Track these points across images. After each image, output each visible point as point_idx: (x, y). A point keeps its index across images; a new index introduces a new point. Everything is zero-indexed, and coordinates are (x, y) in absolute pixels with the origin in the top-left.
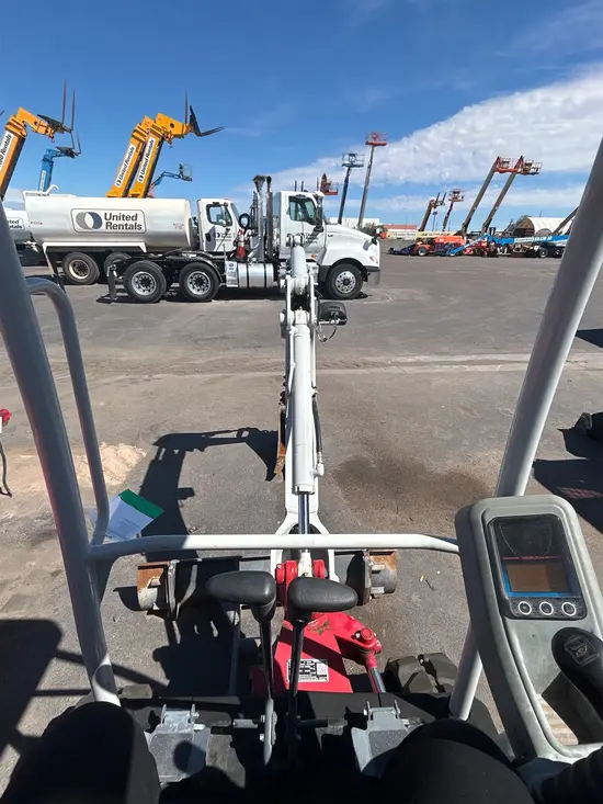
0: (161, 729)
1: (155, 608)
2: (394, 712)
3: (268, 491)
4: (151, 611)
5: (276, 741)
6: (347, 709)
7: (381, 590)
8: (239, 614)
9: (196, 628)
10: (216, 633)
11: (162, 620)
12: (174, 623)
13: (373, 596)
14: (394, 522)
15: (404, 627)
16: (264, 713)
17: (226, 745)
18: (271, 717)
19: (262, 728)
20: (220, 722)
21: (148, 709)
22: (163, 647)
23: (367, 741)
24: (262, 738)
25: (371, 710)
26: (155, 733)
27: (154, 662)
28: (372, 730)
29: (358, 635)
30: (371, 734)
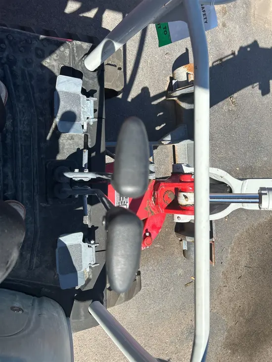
0: (84, 98)
1: (174, 82)
2: (93, 263)
3: (265, 159)
4: (172, 79)
5: (74, 180)
6: (97, 227)
7: (185, 247)
8: (169, 144)
9: (161, 114)
10: (158, 128)
11: (166, 88)
12: (164, 98)
13: (181, 240)
14: (237, 263)
15: (161, 261)
16: (90, 171)
17: (78, 145)
18: (87, 176)
19: (82, 170)
20: (90, 140)
21: (97, 88)
22: (149, 93)
23: (76, 242)
24: (77, 170)
25: (93, 246)
26: (81, 95)
27: (141, 88)
28: (82, 246)
29: (147, 234)
30: (80, 245)
